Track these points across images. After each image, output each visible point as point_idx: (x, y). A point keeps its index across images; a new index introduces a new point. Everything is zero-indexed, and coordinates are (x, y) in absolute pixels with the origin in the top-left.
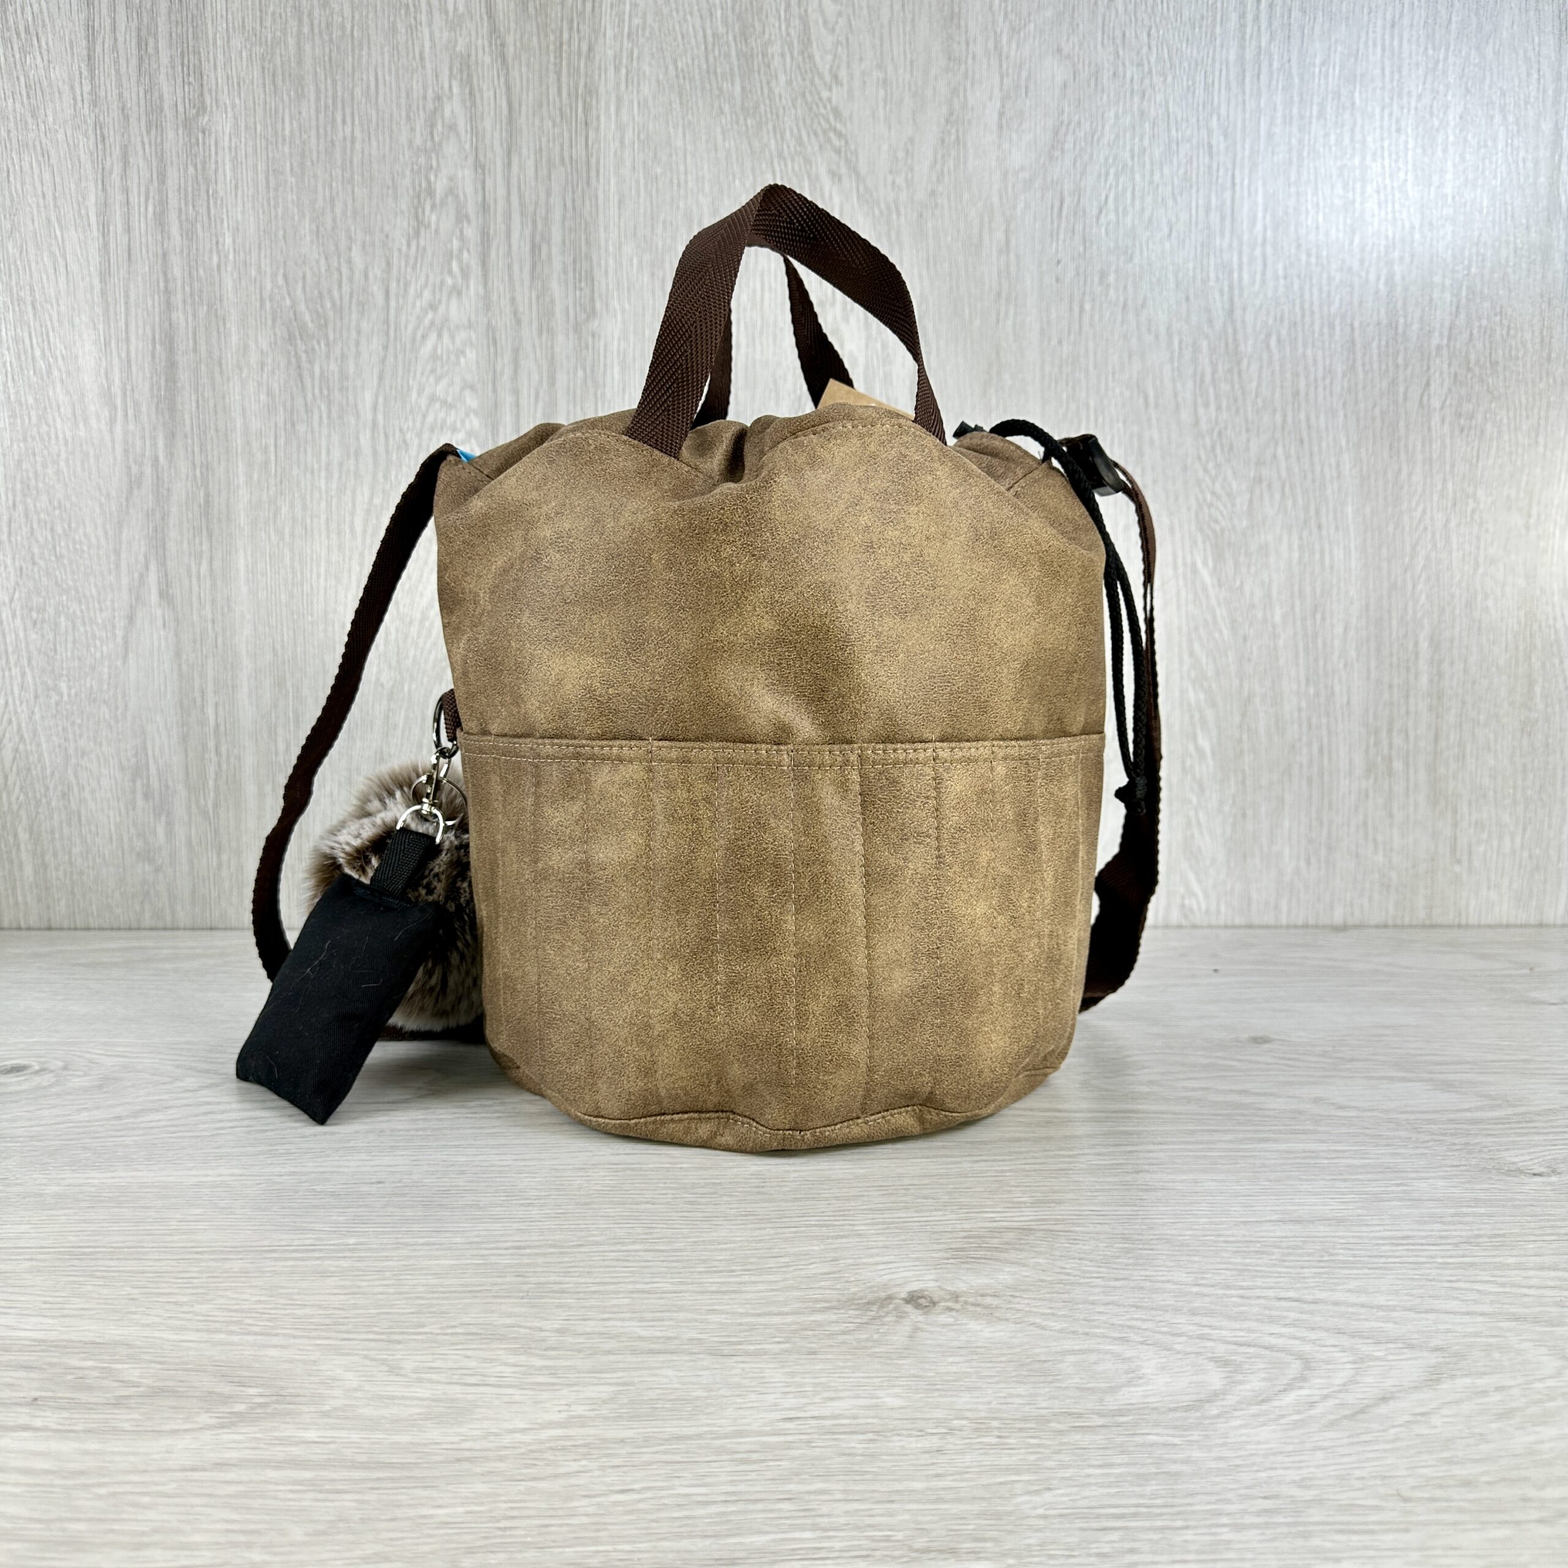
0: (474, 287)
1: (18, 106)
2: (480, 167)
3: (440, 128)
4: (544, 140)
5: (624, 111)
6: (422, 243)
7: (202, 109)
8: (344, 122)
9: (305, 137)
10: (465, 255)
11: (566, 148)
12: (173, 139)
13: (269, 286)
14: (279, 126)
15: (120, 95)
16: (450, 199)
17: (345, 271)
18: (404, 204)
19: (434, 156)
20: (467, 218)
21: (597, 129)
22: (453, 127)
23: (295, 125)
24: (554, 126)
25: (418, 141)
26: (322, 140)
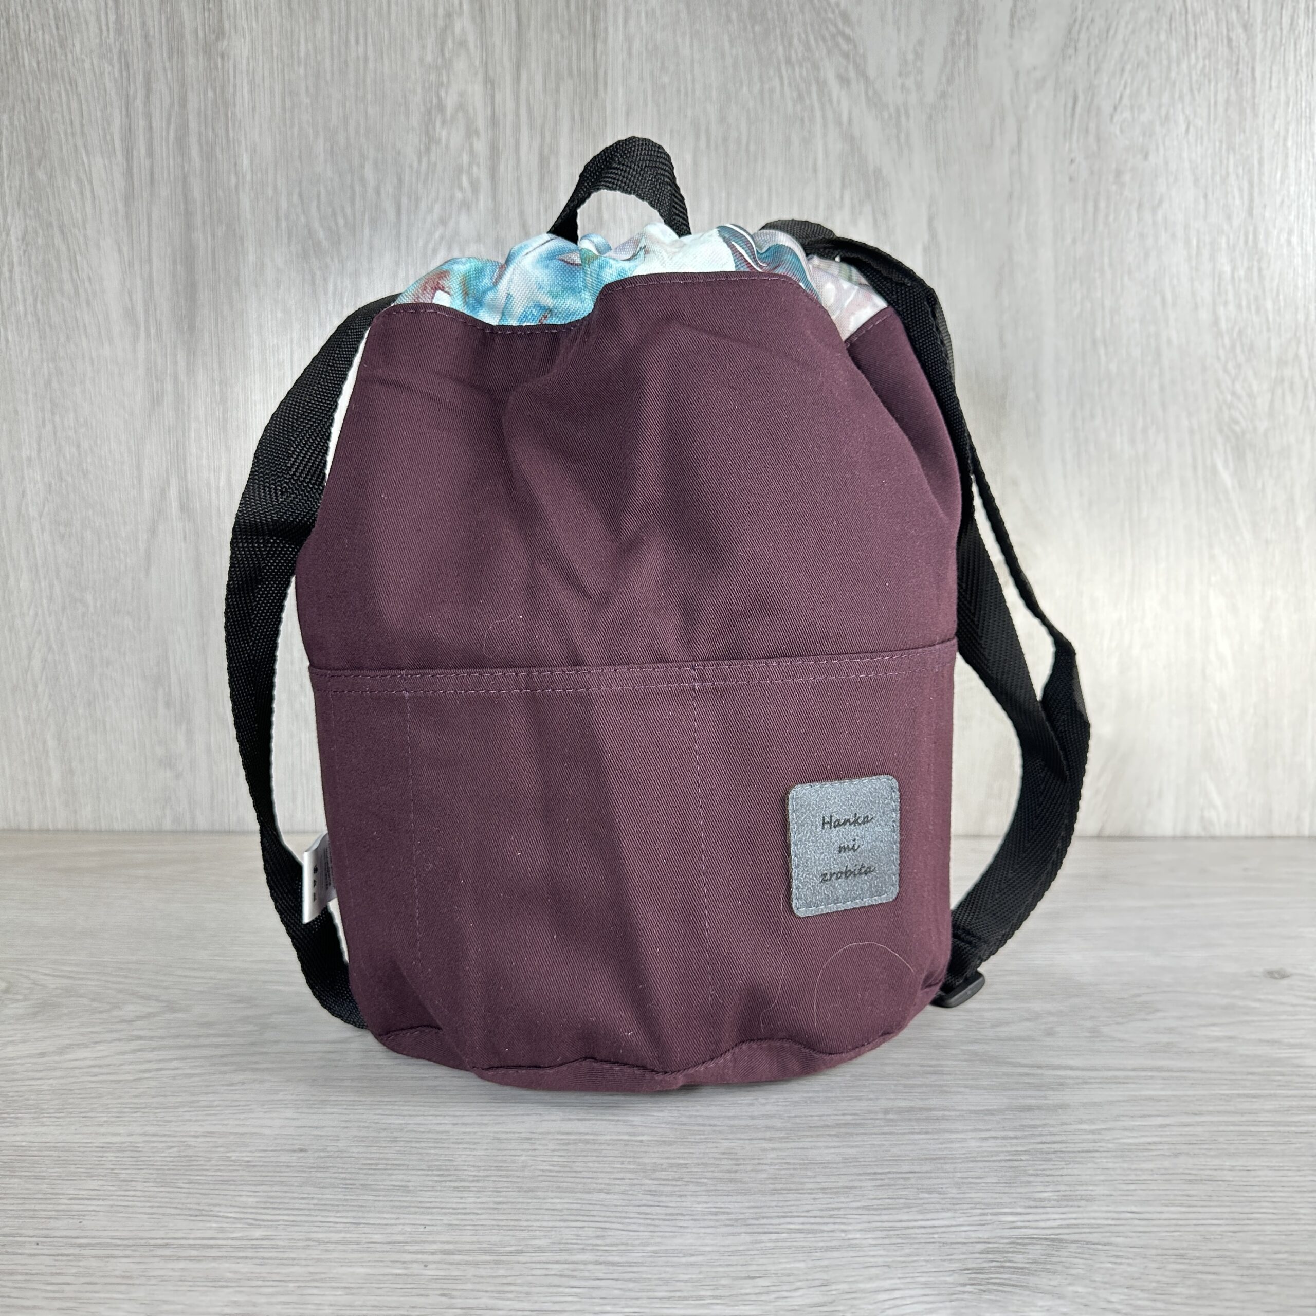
0: (483, 201)
1: (47, 37)
2: (490, 83)
3: (450, 43)
4: (552, 52)
5: (632, 22)
6: (433, 159)
7: (220, 33)
8: (357, 42)
9: (319, 58)
10: (475, 169)
11: (574, 58)
12: (194, 63)
13: (284, 204)
14: (295, 48)
15: (144, 24)
16: (460, 114)
17: (358, 188)
18: (415, 120)
19: (444, 73)
20: (477, 132)
21: (605, 41)
22: (463, 44)
23: (310, 46)
24: (563, 37)
25: (429, 58)
26: (336, 61)
